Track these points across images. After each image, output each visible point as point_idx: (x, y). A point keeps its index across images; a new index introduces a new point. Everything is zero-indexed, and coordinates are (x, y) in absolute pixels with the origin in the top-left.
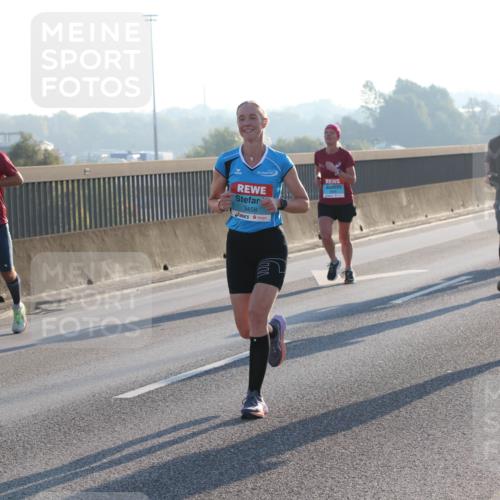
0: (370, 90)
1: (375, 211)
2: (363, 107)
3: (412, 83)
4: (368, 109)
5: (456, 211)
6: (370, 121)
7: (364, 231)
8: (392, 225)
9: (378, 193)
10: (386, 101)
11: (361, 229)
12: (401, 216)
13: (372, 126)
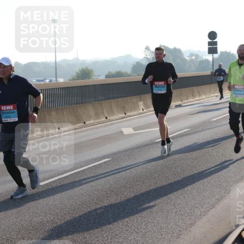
0: (148, 50)
2: (145, 57)
5: (184, 101)
7: (144, 111)
11: (143, 110)
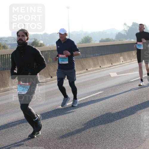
0: (126, 25)
1: (126, 57)
2: (123, 30)
3: (136, 23)
4: (125, 30)
6: (125, 33)
7: (124, 62)
8: (131, 61)
9: (127, 52)
10: (130, 28)
12: (133, 58)
13: (126, 35)
